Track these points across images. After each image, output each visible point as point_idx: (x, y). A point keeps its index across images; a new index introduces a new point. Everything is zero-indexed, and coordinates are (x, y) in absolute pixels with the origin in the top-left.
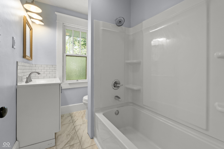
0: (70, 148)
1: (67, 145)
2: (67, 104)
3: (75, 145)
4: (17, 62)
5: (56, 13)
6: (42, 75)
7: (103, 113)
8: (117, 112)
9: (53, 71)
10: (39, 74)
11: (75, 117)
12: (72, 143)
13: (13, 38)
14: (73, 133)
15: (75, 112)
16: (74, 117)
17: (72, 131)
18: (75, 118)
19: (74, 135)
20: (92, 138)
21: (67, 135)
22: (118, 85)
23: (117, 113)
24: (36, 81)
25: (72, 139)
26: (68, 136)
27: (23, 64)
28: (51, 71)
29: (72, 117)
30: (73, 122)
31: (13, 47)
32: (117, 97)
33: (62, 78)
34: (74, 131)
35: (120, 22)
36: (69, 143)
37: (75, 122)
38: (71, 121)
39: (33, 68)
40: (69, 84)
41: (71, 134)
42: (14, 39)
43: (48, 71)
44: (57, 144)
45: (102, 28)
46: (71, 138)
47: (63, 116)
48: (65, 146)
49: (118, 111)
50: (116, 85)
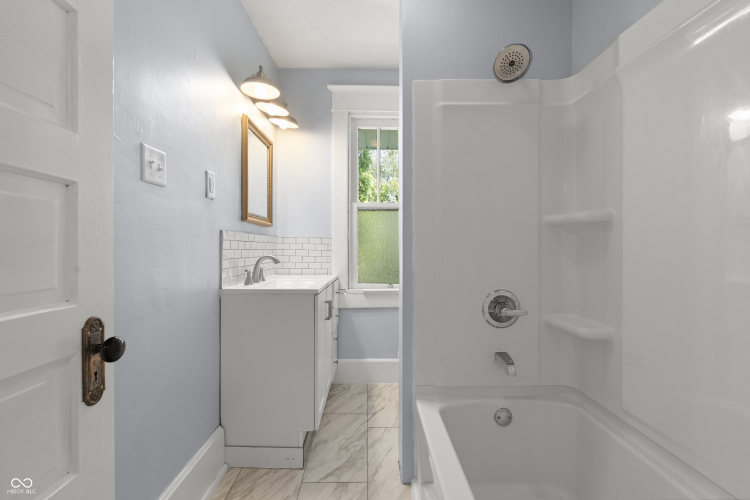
0: (335, 490)
1: (330, 479)
2: (360, 355)
3: (351, 486)
4: (221, 231)
5: (331, 87)
6: (285, 265)
7: (440, 406)
8: (503, 416)
9: (324, 253)
10: (276, 261)
11: (379, 400)
12: (345, 478)
13: (206, 173)
14: (358, 448)
15: (382, 384)
16: (374, 398)
17: (359, 439)
18: (378, 403)
19: (359, 454)
20: (408, 484)
21: (340, 449)
22: (506, 312)
23: (505, 419)
24: (276, 281)
25: (350, 464)
26: (344, 451)
27: (239, 236)
28: (319, 254)
29: (369, 398)
30: (370, 412)
31: (206, 196)
32: (504, 358)
33: (346, 277)
34: (363, 441)
35: (512, 63)
36: (338, 472)
37: (374, 414)
38: (364, 410)
39: (279, 246)
40: (366, 294)
41: (352, 450)
42: (209, 176)
43: (311, 254)
44: (310, 465)
45: (442, 103)
46: (347, 461)
47: (348, 389)
48: (325, 478)
49: (508, 411)
50: (500, 309)
